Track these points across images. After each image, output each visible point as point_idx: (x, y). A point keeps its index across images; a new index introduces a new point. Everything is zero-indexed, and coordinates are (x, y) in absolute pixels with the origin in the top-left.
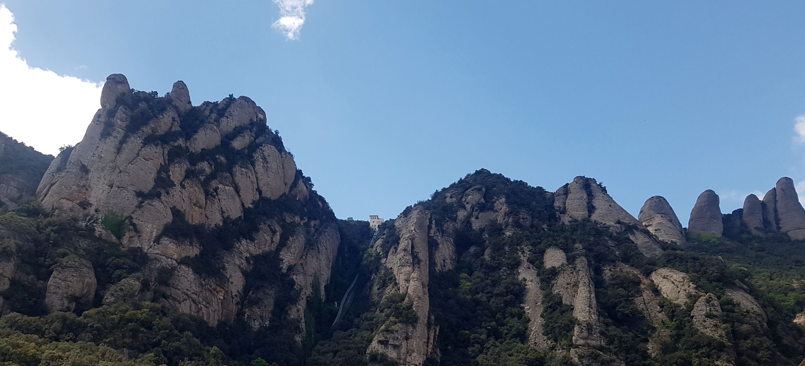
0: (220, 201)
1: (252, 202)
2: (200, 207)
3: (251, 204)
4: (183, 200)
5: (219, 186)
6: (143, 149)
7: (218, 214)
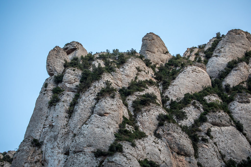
4: (160, 150)
5: (213, 129)
6: (97, 105)
7: (216, 160)
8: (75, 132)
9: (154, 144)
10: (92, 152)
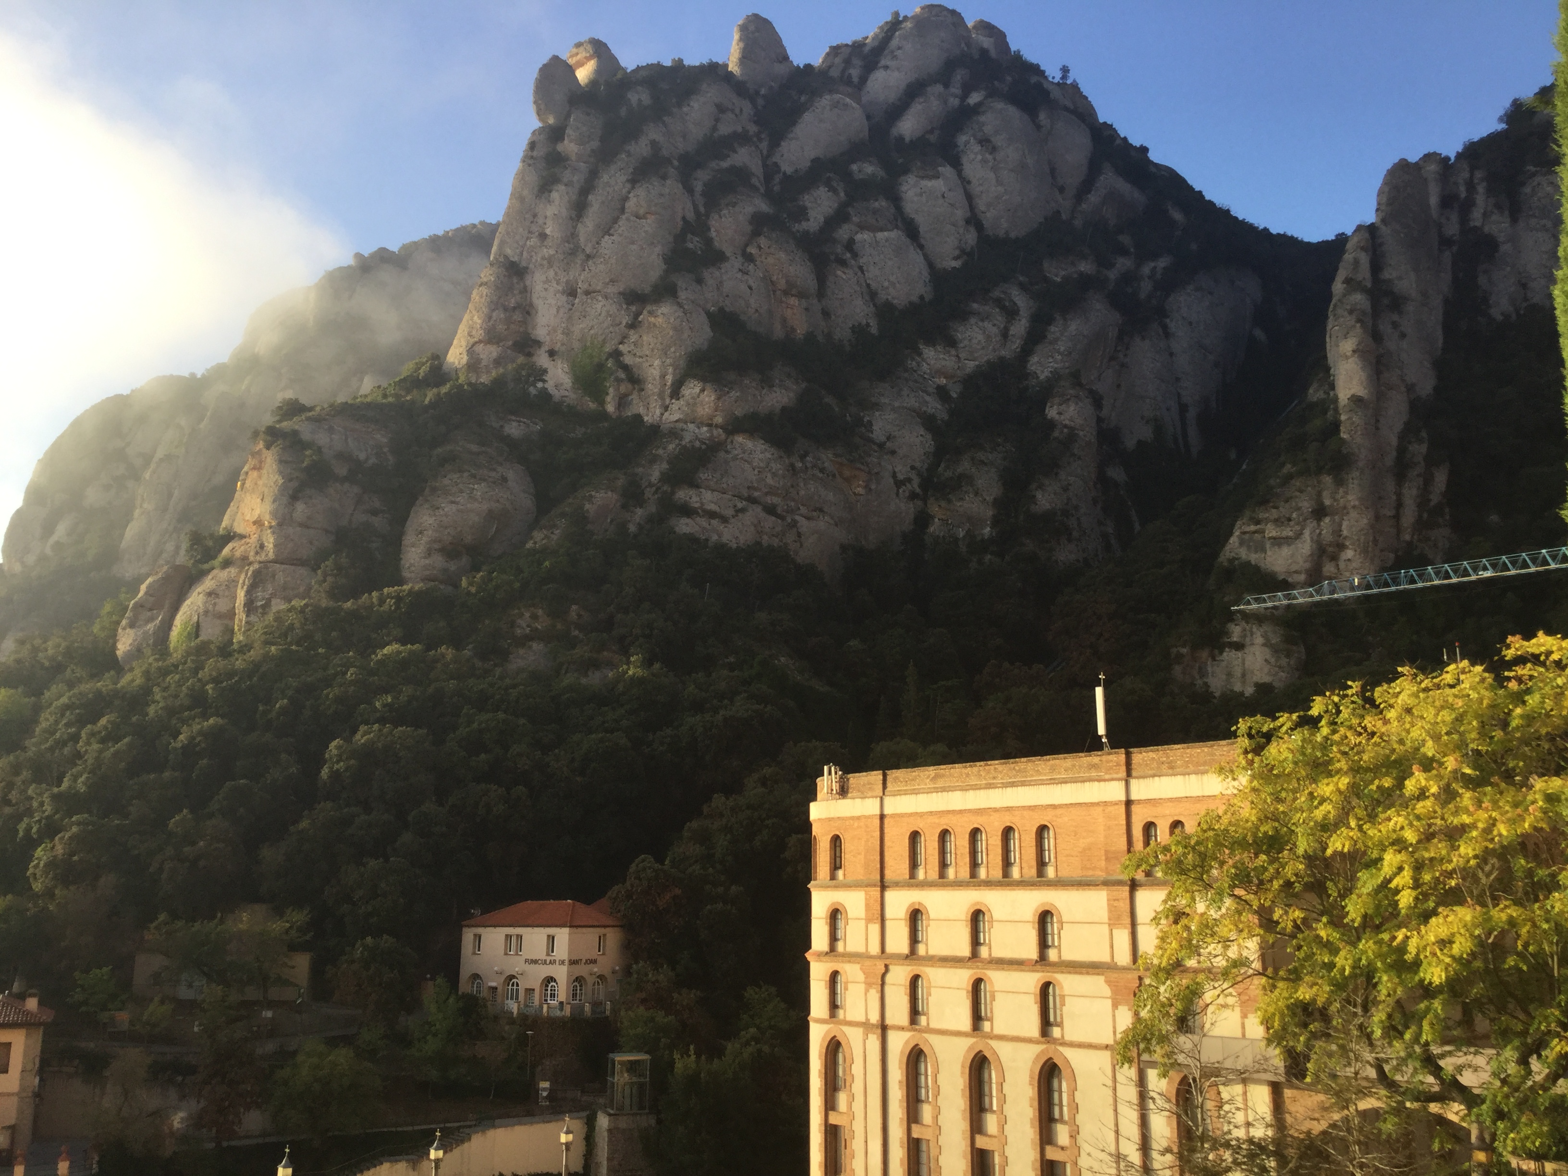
0: (863, 272)
1: (957, 252)
2: (801, 295)
3: (956, 258)
4: (750, 288)
5: (859, 237)
6: (631, 195)
7: (859, 302)
8: (588, 251)
9: (739, 275)
10: (620, 293)
